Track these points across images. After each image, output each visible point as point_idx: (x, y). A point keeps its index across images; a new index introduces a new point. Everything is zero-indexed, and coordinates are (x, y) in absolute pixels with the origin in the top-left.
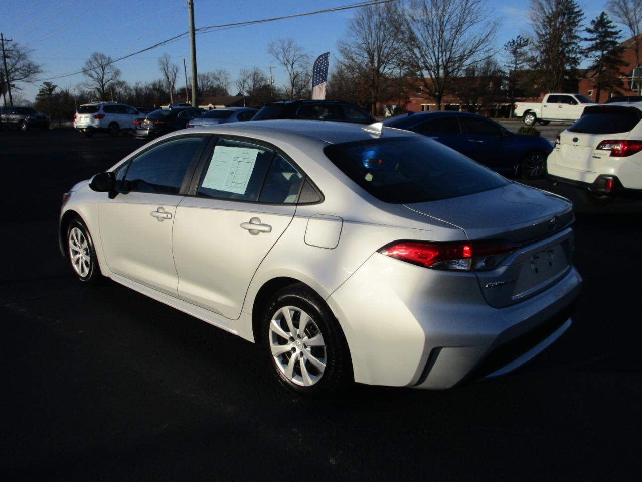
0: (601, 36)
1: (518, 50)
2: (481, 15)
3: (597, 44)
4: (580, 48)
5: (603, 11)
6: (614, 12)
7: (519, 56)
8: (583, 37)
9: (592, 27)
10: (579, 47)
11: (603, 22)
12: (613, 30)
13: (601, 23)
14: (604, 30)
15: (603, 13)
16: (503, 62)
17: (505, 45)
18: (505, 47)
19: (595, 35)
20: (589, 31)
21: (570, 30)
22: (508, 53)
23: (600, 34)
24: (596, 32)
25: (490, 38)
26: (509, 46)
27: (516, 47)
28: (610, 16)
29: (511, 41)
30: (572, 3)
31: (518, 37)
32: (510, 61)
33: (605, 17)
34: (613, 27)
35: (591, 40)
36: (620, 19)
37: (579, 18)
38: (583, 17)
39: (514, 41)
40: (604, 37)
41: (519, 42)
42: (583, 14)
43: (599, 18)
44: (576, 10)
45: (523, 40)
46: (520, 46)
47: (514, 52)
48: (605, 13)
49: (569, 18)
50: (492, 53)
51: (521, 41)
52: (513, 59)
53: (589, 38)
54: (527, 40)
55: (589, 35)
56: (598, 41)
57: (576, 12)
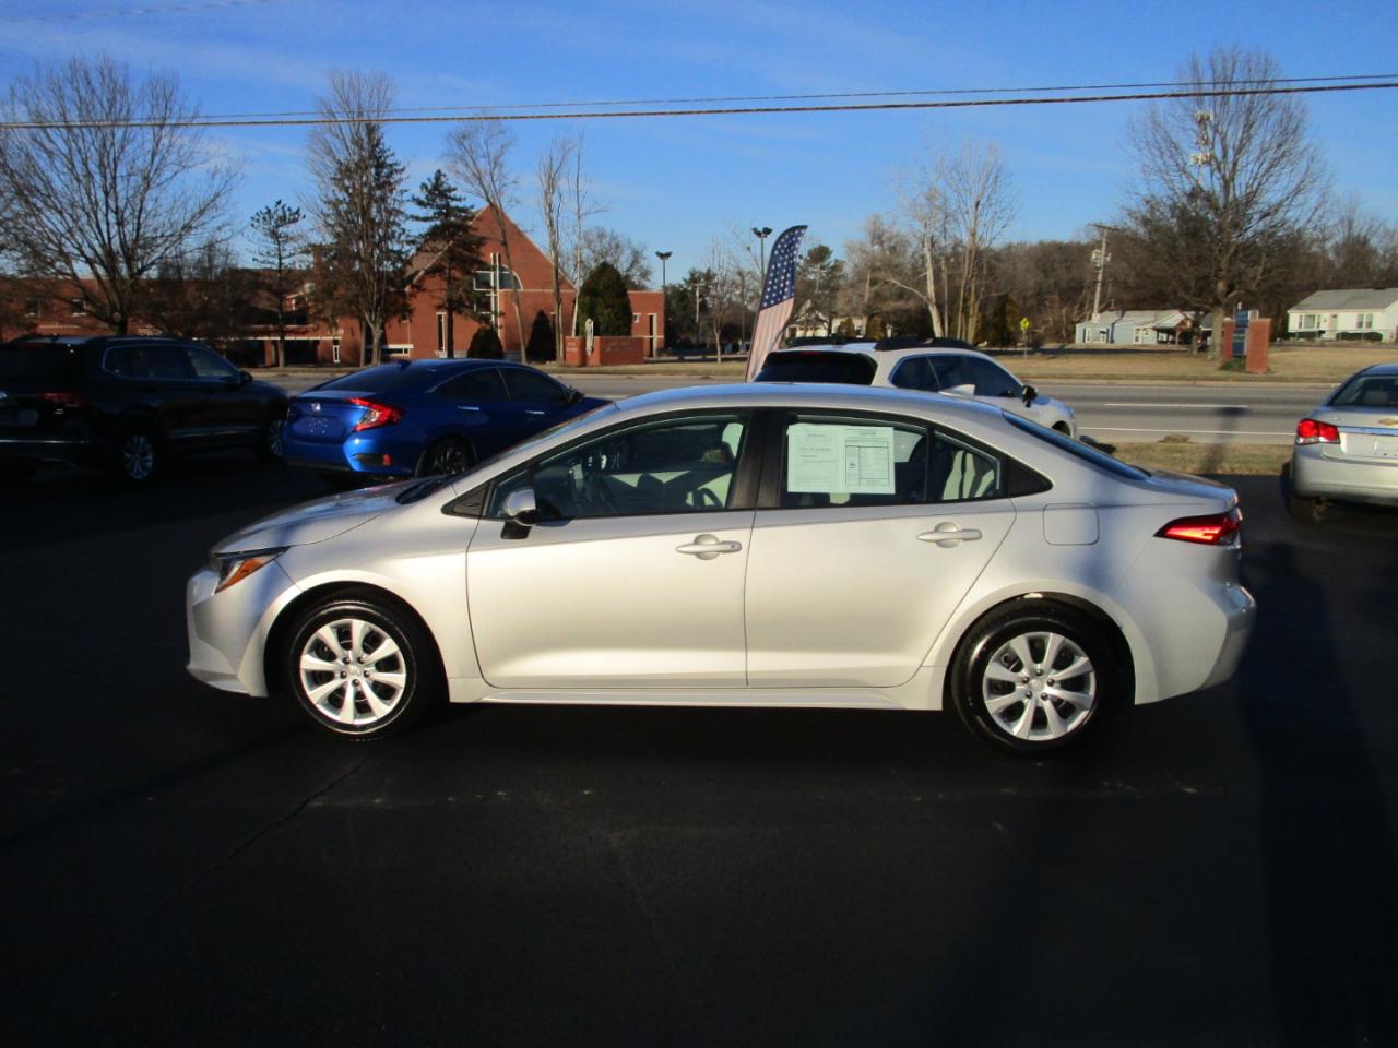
0: (440, 214)
1: (280, 229)
2: (199, 152)
3: (435, 228)
4: (407, 232)
5: (437, 168)
6: (458, 172)
7: (286, 242)
8: (409, 213)
9: (422, 196)
10: (404, 230)
11: (442, 188)
12: (460, 205)
13: (437, 191)
14: (443, 203)
15: (439, 172)
16: (251, 252)
17: (253, 219)
18: (252, 221)
19: (430, 212)
20: (420, 203)
21: (383, 199)
22: (260, 234)
23: (437, 210)
24: (432, 206)
25: (221, 201)
26: (261, 220)
27: (277, 222)
28: (450, 180)
29: (265, 211)
30: (381, 147)
31: (279, 203)
32: (266, 250)
33: (443, 179)
34: (459, 200)
35: (426, 219)
36: (469, 186)
37: (396, 177)
38: (404, 175)
39: (269, 211)
40: (447, 215)
41: (280, 213)
42: (403, 170)
43: (434, 181)
44: (389, 161)
45: (289, 209)
46: (283, 220)
47: (274, 234)
48: (443, 172)
49: (378, 174)
50: (229, 234)
51: (284, 212)
52: (273, 246)
53: (422, 215)
54: (297, 212)
55: (421, 212)
56: (438, 222)
57: (391, 165)
